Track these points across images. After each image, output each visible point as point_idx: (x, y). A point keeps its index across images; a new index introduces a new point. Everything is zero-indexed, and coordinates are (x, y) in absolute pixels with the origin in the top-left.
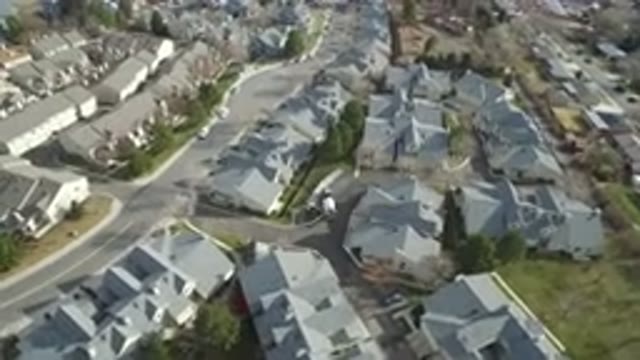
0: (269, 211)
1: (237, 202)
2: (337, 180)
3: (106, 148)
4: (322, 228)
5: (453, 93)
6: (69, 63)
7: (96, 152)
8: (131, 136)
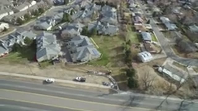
0: (48, 29)
1: (41, 28)
2: (65, 24)
3: (14, 20)
4: (58, 32)
5: (101, 10)
6: (8, 5)
7: (12, 20)
8: (20, 18)
